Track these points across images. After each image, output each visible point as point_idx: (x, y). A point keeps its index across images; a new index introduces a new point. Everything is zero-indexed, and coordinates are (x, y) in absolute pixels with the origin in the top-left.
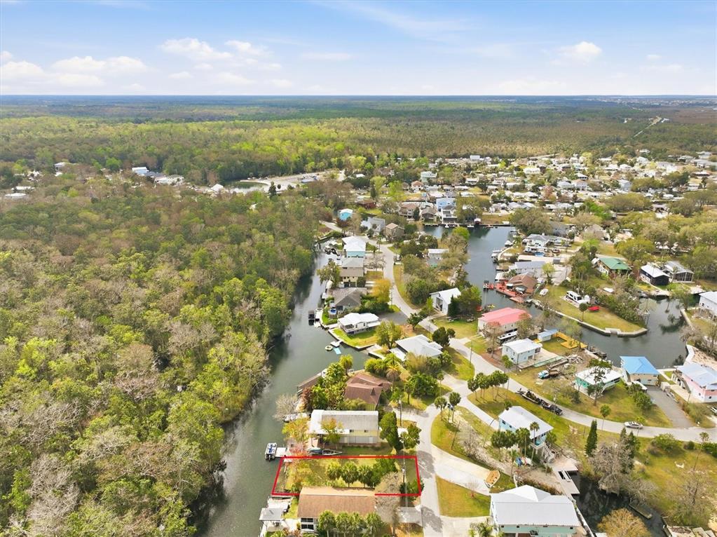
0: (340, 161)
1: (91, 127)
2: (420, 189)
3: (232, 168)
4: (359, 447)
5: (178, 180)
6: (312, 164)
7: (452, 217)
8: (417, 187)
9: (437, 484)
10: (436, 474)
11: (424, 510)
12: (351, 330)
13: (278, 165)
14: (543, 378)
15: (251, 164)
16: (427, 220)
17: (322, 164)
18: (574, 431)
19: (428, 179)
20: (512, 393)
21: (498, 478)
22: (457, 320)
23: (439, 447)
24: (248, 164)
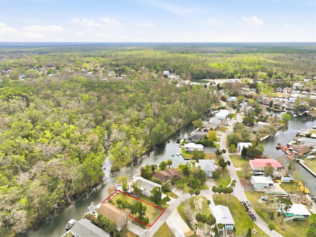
0: (254, 75)
1: (164, 54)
2: (288, 92)
3: (201, 74)
4: (147, 197)
5: (177, 77)
6: (239, 75)
7: (291, 108)
8: (286, 90)
9: (162, 225)
10: (166, 221)
11: (147, 232)
12: (188, 150)
13: (222, 74)
14: (263, 200)
15: (210, 73)
16: (276, 108)
17: (244, 75)
18: (254, 231)
19: (297, 87)
20: (238, 201)
21: (191, 235)
22: (244, 159)
23: (178, 211)
24: (208, 73)
